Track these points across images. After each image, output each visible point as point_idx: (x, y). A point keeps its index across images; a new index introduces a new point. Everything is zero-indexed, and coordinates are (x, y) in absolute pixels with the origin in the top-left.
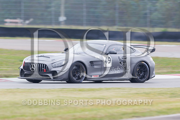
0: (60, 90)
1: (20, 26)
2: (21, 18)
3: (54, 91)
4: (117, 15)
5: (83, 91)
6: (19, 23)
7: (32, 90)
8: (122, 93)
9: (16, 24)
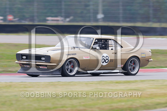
0: (98, 82)
1: (61, 23)
2: (62, 16)
3: (92, 83)
4: (151, 12)
5: (119, 84)
6: (60, 21)
7: (71, 83)
8: (156, 84)
9: (58, 22)
